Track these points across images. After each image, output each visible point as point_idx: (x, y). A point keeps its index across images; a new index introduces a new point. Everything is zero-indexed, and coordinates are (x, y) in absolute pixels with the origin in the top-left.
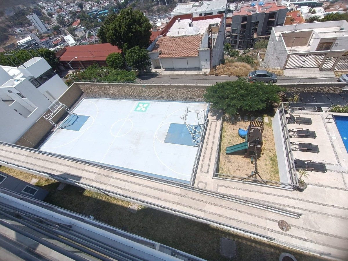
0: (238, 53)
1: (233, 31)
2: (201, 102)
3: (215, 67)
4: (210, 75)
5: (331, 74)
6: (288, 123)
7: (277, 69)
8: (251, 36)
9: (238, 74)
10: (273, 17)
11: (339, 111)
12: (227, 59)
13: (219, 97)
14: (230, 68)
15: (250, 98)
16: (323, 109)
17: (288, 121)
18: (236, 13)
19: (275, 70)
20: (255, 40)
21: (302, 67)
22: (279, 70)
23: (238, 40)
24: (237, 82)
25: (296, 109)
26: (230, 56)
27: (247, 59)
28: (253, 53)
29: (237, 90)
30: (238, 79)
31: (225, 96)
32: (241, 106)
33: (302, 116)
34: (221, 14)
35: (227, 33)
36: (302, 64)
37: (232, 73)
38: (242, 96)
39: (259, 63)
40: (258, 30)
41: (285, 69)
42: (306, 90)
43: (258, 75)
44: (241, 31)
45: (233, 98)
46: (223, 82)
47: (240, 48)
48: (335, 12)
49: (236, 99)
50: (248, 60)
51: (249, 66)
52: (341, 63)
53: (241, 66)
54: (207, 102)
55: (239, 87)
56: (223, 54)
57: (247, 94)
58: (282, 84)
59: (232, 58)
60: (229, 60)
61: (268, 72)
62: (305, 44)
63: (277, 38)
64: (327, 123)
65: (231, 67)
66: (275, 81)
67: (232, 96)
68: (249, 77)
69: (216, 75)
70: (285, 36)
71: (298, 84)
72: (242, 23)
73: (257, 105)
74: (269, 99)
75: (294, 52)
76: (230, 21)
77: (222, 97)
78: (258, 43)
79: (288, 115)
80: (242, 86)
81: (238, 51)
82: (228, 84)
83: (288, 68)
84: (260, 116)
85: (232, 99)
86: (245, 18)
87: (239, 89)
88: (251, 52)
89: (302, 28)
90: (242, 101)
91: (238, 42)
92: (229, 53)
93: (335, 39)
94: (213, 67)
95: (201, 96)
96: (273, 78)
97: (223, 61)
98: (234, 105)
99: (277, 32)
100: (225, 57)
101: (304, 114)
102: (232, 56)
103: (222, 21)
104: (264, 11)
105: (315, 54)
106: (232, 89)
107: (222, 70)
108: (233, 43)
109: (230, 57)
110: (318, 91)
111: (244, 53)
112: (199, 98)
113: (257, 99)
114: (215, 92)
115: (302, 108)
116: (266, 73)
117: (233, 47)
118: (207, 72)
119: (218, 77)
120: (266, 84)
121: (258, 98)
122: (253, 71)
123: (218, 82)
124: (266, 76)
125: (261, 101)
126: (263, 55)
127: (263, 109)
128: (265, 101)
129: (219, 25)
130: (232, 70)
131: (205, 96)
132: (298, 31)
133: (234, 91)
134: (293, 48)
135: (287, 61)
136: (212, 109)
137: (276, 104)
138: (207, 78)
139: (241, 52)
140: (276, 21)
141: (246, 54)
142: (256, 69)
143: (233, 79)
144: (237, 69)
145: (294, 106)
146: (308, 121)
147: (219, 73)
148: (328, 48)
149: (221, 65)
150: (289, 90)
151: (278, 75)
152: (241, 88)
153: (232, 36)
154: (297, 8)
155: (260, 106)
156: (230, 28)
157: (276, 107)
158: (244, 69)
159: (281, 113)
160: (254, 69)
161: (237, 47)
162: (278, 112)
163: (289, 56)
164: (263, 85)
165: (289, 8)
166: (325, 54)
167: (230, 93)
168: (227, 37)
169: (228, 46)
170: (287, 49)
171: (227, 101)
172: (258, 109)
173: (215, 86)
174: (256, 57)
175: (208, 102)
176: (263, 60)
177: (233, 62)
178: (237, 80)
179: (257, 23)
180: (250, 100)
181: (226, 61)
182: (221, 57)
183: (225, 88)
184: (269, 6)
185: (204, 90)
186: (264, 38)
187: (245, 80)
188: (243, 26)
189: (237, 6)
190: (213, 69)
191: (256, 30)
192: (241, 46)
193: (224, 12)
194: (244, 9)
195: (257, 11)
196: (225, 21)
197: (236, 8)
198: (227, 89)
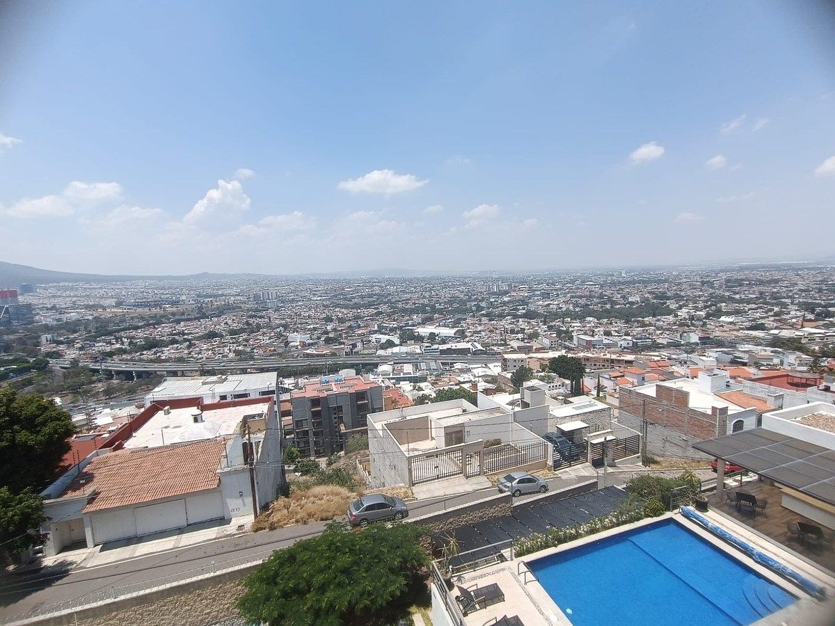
0: (317, 466)
1: (298, 423)
3: (265, 507)
4: (256, 531)
5: (483, 482)
6: (465, 614)
7: (400, 488)
8: (335, 432)
9: (324, 515)
10: (363, 399)
11: (529, 551)
12: (294, 483)
13: (285, 594)
14: (303, 502)
15: (367, 571)
16: (506, 552)
17: (462, 608)
18: (297, 394)
19: (398, 491)
20: (341, 436)
21: (438, 478)
22: (403, 490)
23: (312, 439)
24: (324, 537)
25: (464, 569)
27: (338, 476)
28: (347, 461)
29: (328, 558)
30: (325, 528)
31: (303, 585)
32: (350, 602)
33: (483, 583)
34: (267, 396)
35: (286, 428)
36: (436, 473)
37: (310, 515)
38: (345, 571)
39: (363, 480)
40: (344, 418)
41: (414, 485)
42: (464, 520)
43: (369, 508)
44: (313, 423)
45: (323, 584)
46: (291, 543)
47: (319, 454)
48: (446, 388)
49: (332, 587)
50: (340, 478)
51: (344, 491)
52: (488, 460)
53: (328, 495)
55: (333, 547)
56: (283, 472)
57: (355, 563)
58: (418, 519)
59: (304, 477)
60: (298, 485)
61: (385, 497)
62: (425, 437)
63: (381, 433)
64: (526, 583)
65: (306, 501)
66: (405, 514)
67: (321, 578)
68: (351, 514)
69: (272, 527)
70: (391, 427)
71: (445, 512)
72: (312, 410)
73: (385, 586)
74: (405, 562)
75: (416, 453)
76: (288, 407)
77: (295, 591)
78: (350, 441)
79: (456, 592)
80: (338, 544)
81: (317, 460)
82: (304, 546)
83: (417, 483)
84: (402, 618)
85: (323, 589)
86: (315, 402)
87: (333, 554)
88: (342, 460)
89: (414, 413)
90: (349, 588)
91: (312, 444)
92: (296, 467)
93: (462, 425)
94: (260, 509)
95: (228, 608)
96: (399, 507)
97: (284, 490)
98: (331, 605)
99: (378, 422)
100: (290, 477)
101: (482, 576)
102: (305, 473)
103: (270, 409)
104: (345, 390)
105: (447, 452)
106: (317, 560)
107: (286, 512)
108: (302, 445)
109: (301, 475)
110: (481, 517)
111: (330, 464)
112: (224, 616)
113: (381, 569)
114: (273, 580)
115: (473, 561)
116: (382, 501)
117: (304, 453)
118: (245, 526)
119: (277, 534)
120: (389, 525)
121: (382, 565)
122: (355, 500)
123: (278, 547)
124: (386, 508)
125: (392, 570)
126: (366, 461)
127: (402, 592)
128: (401, 568)
129: (265, 416)
130: (310, 507)
131: (242, 603)
132: (408, 418)
133: (323, 564)
134: (412, 446)
135: (410, 470)
137: (424, 569)
138: (247, 542)
139: (323, 462)
140: (370, 404)
141: (334, 466)
142: (361, 495)
143: (316, 529)
144: (319, 502)
145: (458, 564)
146: (496, 593)
147: (279, 521)
148: (460, 440)
149: (282, 500)
150: (437, 528)
151: (406, 499)
152: (338, 549)
153: (297, 433)
154: (394, 385)
155: (393, 588)
156: (291, 417)
157: (426, 577)
158: (336, 499)
159: (441, 588)
160: (357, 495)
161: (312, 452)
162: (434, 588)
163: (410, 459)
164: (384, 529)
165: (383, 385)
166: (461, 449)
167: (313, 571)
168: (287, 434)
169: (292, 453)
170: (404, 448)
171: (311, 597)
172: (392, 594)
173: (270, 562)
174: (355, 468)
176: (369, 472)
177: (308, 488)
178: (326, 530)
179: (340, 408)
180: (365, 577)
181: (293, 487)
182: (279, 480)
183: (298, 560)
184: (352, 382)
185: (238, 585)
186: (358, 432)
187: (343, 526)
188: (316, 414)
189: (297, 381)
190: (260, 514)
191: (341, 420)
192: (319, 450)
193: (273, 392)
194: (311, 387)
195: (336, 389)
196: (279, 407)
197: (296, 386)
198: (304, 563)
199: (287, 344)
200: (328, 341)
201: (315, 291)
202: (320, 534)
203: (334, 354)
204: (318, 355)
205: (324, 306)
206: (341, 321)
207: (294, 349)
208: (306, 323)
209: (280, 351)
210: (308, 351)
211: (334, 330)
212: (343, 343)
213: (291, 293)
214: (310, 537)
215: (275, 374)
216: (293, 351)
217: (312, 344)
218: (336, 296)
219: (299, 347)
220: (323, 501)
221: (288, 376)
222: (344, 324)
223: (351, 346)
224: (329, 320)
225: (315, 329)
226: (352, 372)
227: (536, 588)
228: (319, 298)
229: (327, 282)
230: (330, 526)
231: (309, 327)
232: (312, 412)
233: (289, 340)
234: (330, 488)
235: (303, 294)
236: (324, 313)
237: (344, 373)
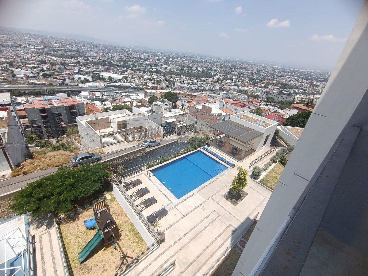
0: (50, 143)
1: (33, 122)
2: (9, 218)
3: (18, 165)
4: (15, 176)
5: (135, 144)
6: (127, 191)
7: (97, 149)
8: (58, 126)
9: (57, 164)
10: (73, 109)
11: (152, 167)
12: (35, 152)
13: (39, 200)
14: (43, 160)
15: (82, 183)
16: (143, 168)
17: (125, 189)
18: (28, 106)
19: (96, 150)
20: (63, 127)
21: (115, 143)
22: (98, 150)
23: (44, 130)
24: (57, 174)
25: (127, 176)
26: (39, 147)
27: (63, 146)
28: (68, 140)
29: (61, 181)
30: (58, 170)
31: (48, 194)
32: (75, 196)
33: (133, 180)
34: (5, 107)
35: (24, 125)
36: (113, 142)
37: (48, 166)
38: (71, 185)
39: (78, 147)
40: (63, 119)
41: (103, 147)
42: (126, 159)
43: (81, 159)
44: (43, 122)
45: (60, 192)
46: (38, 179)
47: (49, 137)
49: (65, 192)
50: (64, 147)
51: (67, 153)
52: (137, 135)
53: (58, 155)
54: (20, 214)
55: (63, 177)
56: (27, 148)
57: (76, 181)
58: (106, 160)
59: (42, 149)
60: (39, 153)
61: (89, 154)
62: (108, 127)
63: (85, 125)
64: (150, 177)
65: (44, 159)
66: (100, 159)
67: (58, 190)
68: (72, 162)
69: (25, 174)
70: (89, 122)
71: (118, 156)
72: (41, 115)
73: (92, 187)
74: (101, 177)
75: (104, 134)
76: (23, 113)
77: (45, 197)
78: (68, 130)
79: (123, 184)
80: (66, 175)
81: (49, 140)
82: (47, 179)
83: (105, 146)
84: (101, 197)
85: (60, 194)
86: (42, 111)
87: (64, 179)
88: (65, 139)
89: (102, 116)
90: (74, 191)
91: (44, 133)
92: (37, 144)
93: (125, 121)
94: (15, 166)
95: (5, 211)
96: (97, 157)
97: (30, 156)
98: (66, 199)
99: (82, 121)
100: (31, 150)
101: (133, 177)
102: (42, 147)
103: (9, 115)
104: (62, 104)
105: (119, 133)
106: (55, 183)
107: (32, 166)
108: (38, 133)
109: (40, 148)
110: (133, 157)
111: (58, 141)
112: (3, 214)
113: (90, 182)
114: (30, 195)
115: (130, 173)
116: (88, 155)
117: (40, 137)
118: (6, 175)
119: (27, 177)
120: (92, 165)
121: (89, 180)
122: (74, 156)
123: (30, 182)
124: (90, 158)
125: (94, 181)
126: (78, 139)
127: (100, 188)
128: (99, 180)
129: (5, 118)
130: (47, 161)
131: (13, 207)
132: (99, 118)
133: (59, 184)
134: (101, 131)
135: (101, 141)
136: (34, 220)
137: (110, 179)
138: (9, 182)
139: (53, 141)
140: (78, 112)
141: (60, 142)
142: (77, 154)
143: (53, 171)
144: (53, 159)
145: (124, 175)
146: (138, 182)
147: (29, 170)
148: (125, 127)
149: (29, 161)
150: (114, 163)
151: (100, 153)
152: (66, 177)
153: (33, 127)
154: (91, 102)
155: (95, 187)
156: (27, 119)
157: (111, 181)
158: (63, 157)
159: (117, 184)
160: (75, 154)
161: (46, 136)
162: (114, 184)
163: (101, 137)
164: (89, 166)
165: (84, 102)
166: (125, 131)
167: (53, 188)
168: (25, 128)
169: (32, 138)
170: (97, 132)
171: (53, 199)
172: (95, 190)
173: (26, 189)
174: (73, 142)
175: (22, 213)
176: (80, 144)
177: (45, 153)
178: (58, 171)
179: (60, 114)
180: (82, 186)
181: (34, 154)
182: (25, 152)
183: (43, 185)
184: (65, 101)
185: (8, 201)
186: (73, 125)
187: (68, 168)
188: (43, 117)
189: (28, 99)
190: (15, 169)
191: (61, 120)
192: (50, 135)
193: (9, 105)
194: (39, 102)
195: (55, 104)
196: (16, 114)
197: (27, 101)
198: (47, 186)
199: (14, 76)
200: (45, 76)
201: (29, 42)
202: (55, 173)
203: (51, 84)
204: (39, 84)
205: (38, 53)
206: (53, 64)
207: (21, 79)
208: (26, 63)
209: (9, 79)
210: (32, 81)
211: (49, 69)
212: (57, 78)
213: (9, 40)
214: (49, 175)
215: (8, 94)
216: (19, 80)
217: (34, 77)
218: (46, 47)
219: (24, 78)
220: (55, 159)
221: (20, 95)
222: (55, 67)
223: (62, 80)
224: (43, 62)
225: (34, 67)
226: (65, 95)
227: (154, 178)
228: (33, 47)
229: (37, 37)
230: (60, 169)
231: (29, 66)
232: (42, 116)
233: (15, 73)
234: (59, 152)
235: (19, 42)
236: (39, 57)
237: (59, 95)
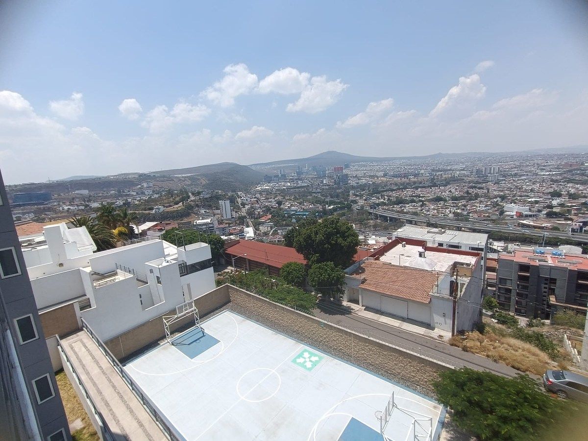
0: (515, 322)
1: (502, 281)
2: (426, 395)
3: (461, 332)
4: (452, 345)
8: (542, 300)
9: (516, 365)
12: (489, 325)
13: (470, 401)
14: (497, 344)
18: (504, 256)
20: (550, 306)
23: (514, 298)
24: (513, 383)
26: (496, 321)
27: (538, 339)
28: (552, 331)
29: (515, 400)
30: (517, 376)
31: (485, 405)
34: (476, 252)
35: (489, 281)
37: (501, 357)
39: (570, 356)
40: (556, 292)
43: (570, 384)
44: (518, 285)
45: (506, 417)
46: (481, 370)
47: (518, 312)
49: (514, 424)
50: (539, 341)
51: (544, 356)
53: (524, 350)
54: (440, 401)
55: (521, 395)
56: (481, 314)
59: (500, 326)
60: (494, 329)
65: (499, 344)
67: (504, 411)
68: (548, 380)
69: (465, 349)
72: (519, 273)
76: (494, 264)
77: (478, 405)
78: (560, 314)
80: (528, 396)
81: (516, 317)
82: (493, 379)
85: (505, 420)
86: (524, 267)
87: (521, 400)
88: (546, 327)
91: (513, 302)
92: (494, 314)
94: (457, 332)
95: (426, 382)
97: (480, 327)
100: (485, 320)
102: (500, 322)
103: (477, 262)
104: (564, 265)
106: (503, 395)
107: (479, 344)
108: (503, 299)
109: (497, 323)
111: (530, 325)
112: (423, 385)
114: (461, 386)
117: (504, 306)
118: (444, 338)
119: (469, 356)
122: (556, 369)
123: (470, 366)
126: (577, 342)
129: (472, 267)
130: (502, 350)
131: (436, 385)
133: (509, 402)
136: (452, 426)
138: (444, 349)
139: (523, 321)
141: (535, 329)
142: (564, 368)
143: (508, 373)
144: (513, 352)
147: (471, 348)
149: (476, 334)
152: (526, 399)
153: (499, 288)
156: (495, 274)
158: (532, 358)
160: (558, 366)
161: (512, 308)
167: (497, 401)
168: (489, 285)
169: (492, 302)
171: (491, 419)
173: (460, 372)
174: (561, 341)
175: (443, 402)
176: (579, 353)
177: (504, 336)
178: (515, 378)
179: (552, 280)
181: (487, 329)
182: (476, 318)
183: (485, 385)
184: (574, 260)
185: (434, 372)
186: (573, 309)
187: (537, 384)
188: (521, 278)
189: (507, 246)
190: (457, 335)
191: (552, 292)
192: (520, 310)
193: (481, 250)
194: (522, 254)
195: (550, 262)
196: (485, 263)
197: (505, 249)
198: (490, 390)
199: (502, 213)
200: (550, 215)
201: (545, 166)
202: (510, 378)
203: (555, 229)
204: (535, 227)
205: (552, 180)
206: (572, 196)
207: (509, 218)
208: (528, 196)
209: (494, 217)
210: (524, 222)
211: (562, 205)
212: (571, 220)
213: (515, 168)
214: (500, 375)
215: (486, 236)
216: (507, 220)
217: (530, 216)
218: (570, 171)
219: (515, 217)
220: (517, 353)
221: (499, 239)
222: (576, 201)
223: (581, 224)
224: (557, 194)
225: (537, 202)
226: (578, 250)
228: (547, 173)
229: (560, 157)
230: (522, 377)
231: (530, 200)
232: (519, 276)
233: (505, 209)
234: (527, 346)
235: (529, 169)
236: (551, 187)
237: (564, 249)
